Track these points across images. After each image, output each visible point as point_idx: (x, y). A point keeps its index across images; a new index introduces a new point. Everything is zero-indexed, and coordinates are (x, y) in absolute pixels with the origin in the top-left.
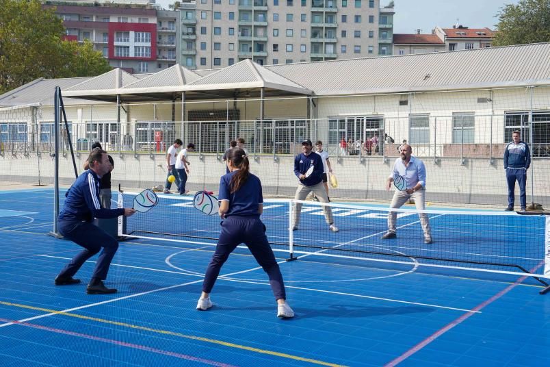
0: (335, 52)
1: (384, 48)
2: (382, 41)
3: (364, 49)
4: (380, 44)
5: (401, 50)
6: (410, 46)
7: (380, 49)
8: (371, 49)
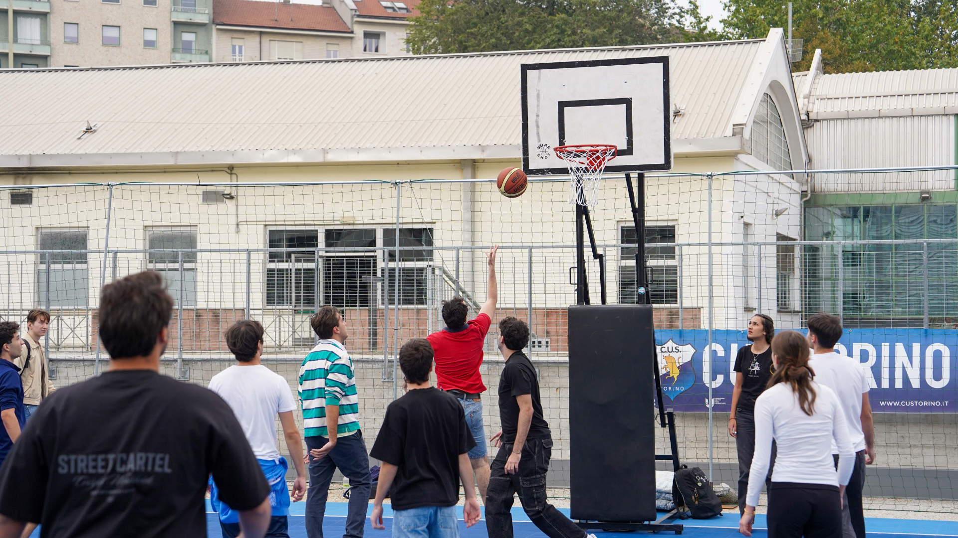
0: (45, 41)
1: (188, 37)
2: (182, 17)
3: (132, 37)
4: (176, 24)
5: (237, 43)
6: (261, 33)
7: (176, 37)
8: (151, 36)
